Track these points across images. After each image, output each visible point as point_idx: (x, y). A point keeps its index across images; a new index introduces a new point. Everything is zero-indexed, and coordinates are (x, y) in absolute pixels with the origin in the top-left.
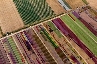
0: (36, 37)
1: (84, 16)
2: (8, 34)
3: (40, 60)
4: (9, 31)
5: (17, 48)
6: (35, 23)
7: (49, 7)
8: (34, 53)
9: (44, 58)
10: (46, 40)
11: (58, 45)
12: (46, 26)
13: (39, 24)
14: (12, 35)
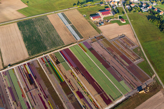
0: (40, 70)
1: (96, 46)
2: (10, 65)
3: (42, 96)
4: (11, 63)
5: (18, 82)
6: (40, 54)
7: (58, 36)
8: (36, 87)
9: (47, 93)
10: (51, 73)
11: (64, 79)
12: (53, 58)
13: (46, 55)
14: (14, 67)
